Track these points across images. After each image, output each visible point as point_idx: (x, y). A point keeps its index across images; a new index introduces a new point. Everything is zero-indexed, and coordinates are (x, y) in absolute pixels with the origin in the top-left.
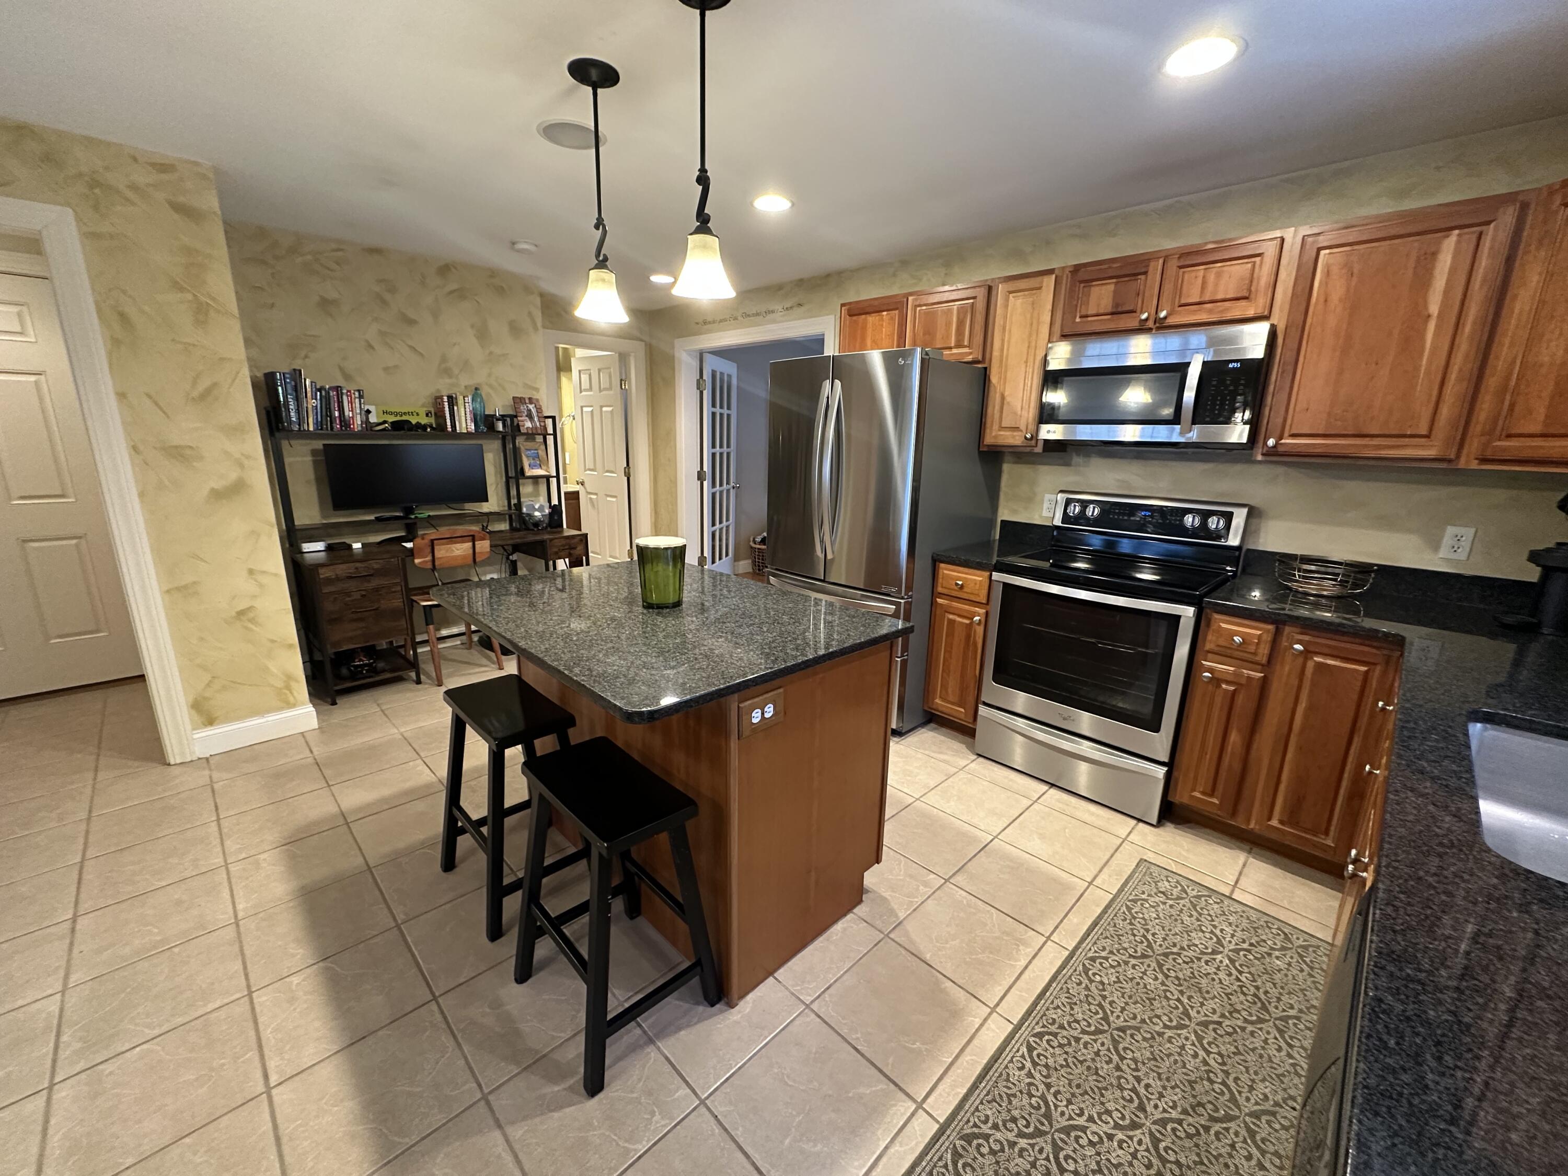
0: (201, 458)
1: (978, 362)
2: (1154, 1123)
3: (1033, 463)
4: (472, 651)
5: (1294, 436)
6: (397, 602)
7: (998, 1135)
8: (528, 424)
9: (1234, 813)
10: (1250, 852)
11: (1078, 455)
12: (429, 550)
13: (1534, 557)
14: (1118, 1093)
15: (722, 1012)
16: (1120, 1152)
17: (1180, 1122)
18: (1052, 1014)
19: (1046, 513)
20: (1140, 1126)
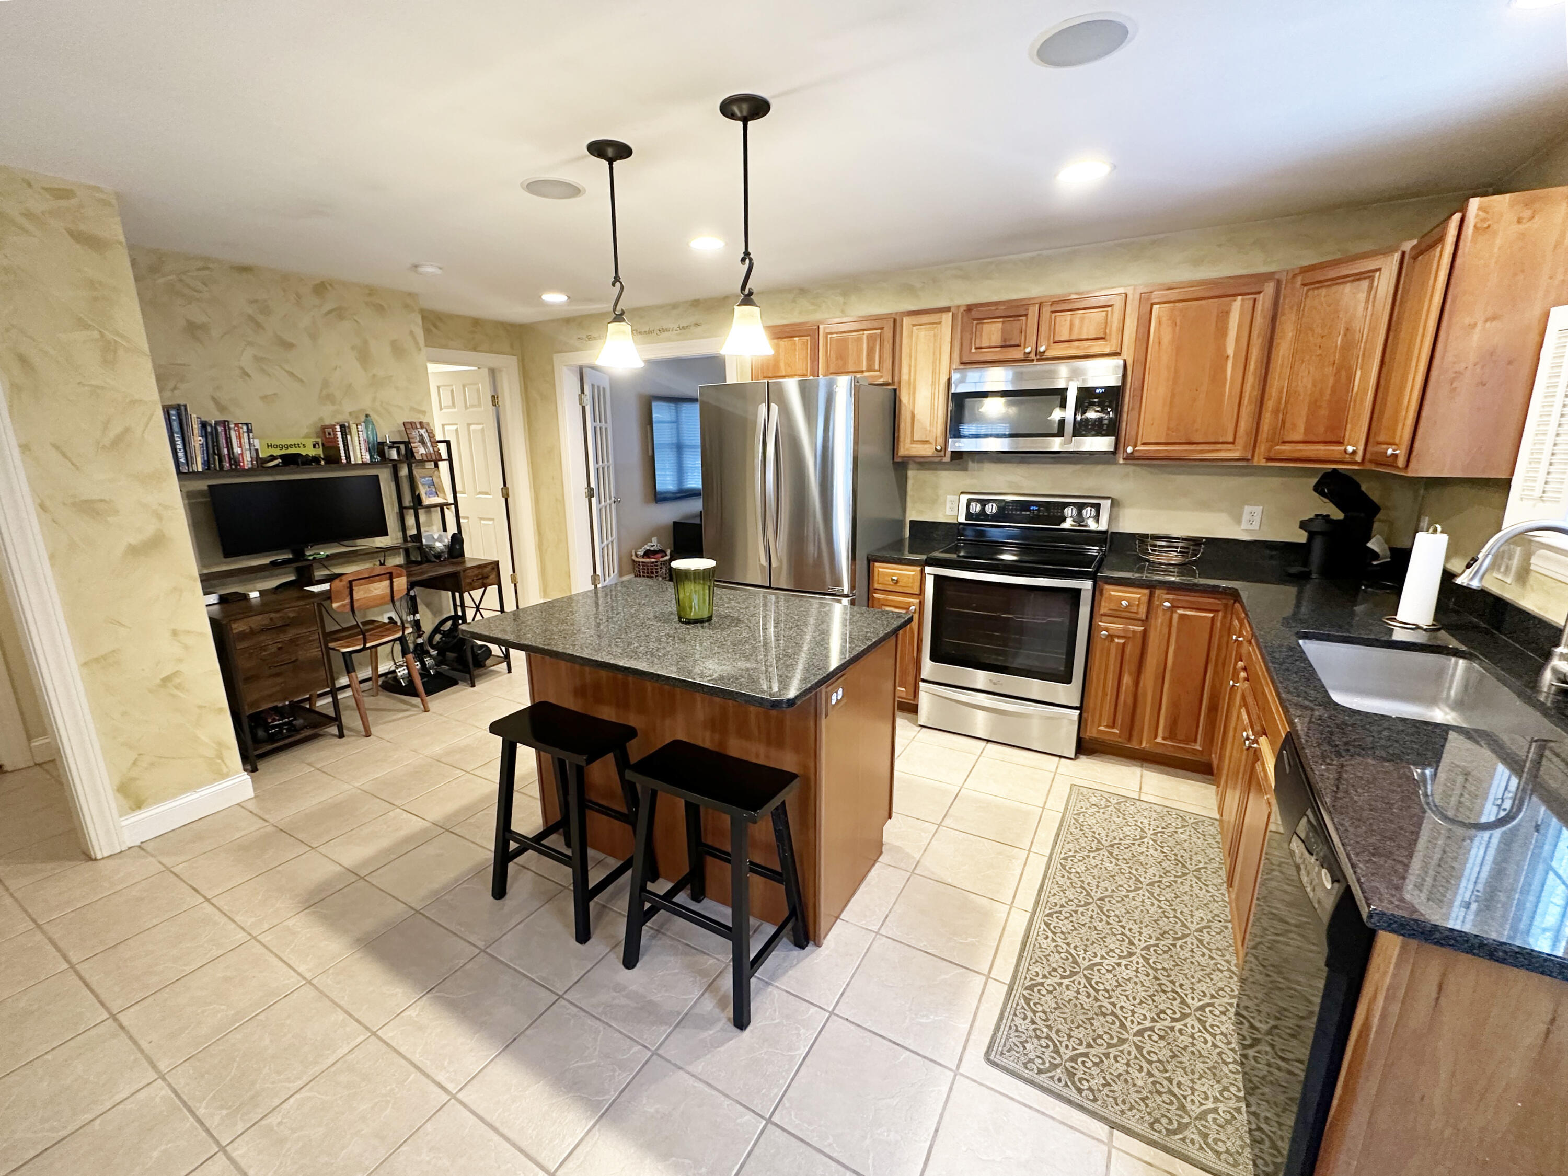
0: (116, 512)
1: (888, 384)
2: (1142, 950)
3: (936, 469)
4: (379, 697)
5: (1144, 444)
6: (315, 652)
7: (1049, 981)
8: (422, 450)
9: (1130, 739)
10: (1142, 767)
11: (973, 461)
12: (347, 591)
13: (1303, 525)
14: (1114, 938)
15: (813, 952)
16: (1128, 971)
17: (1157, 945)
18: (1052, 900)
19: (948, 512)
20: (1134, 954)
